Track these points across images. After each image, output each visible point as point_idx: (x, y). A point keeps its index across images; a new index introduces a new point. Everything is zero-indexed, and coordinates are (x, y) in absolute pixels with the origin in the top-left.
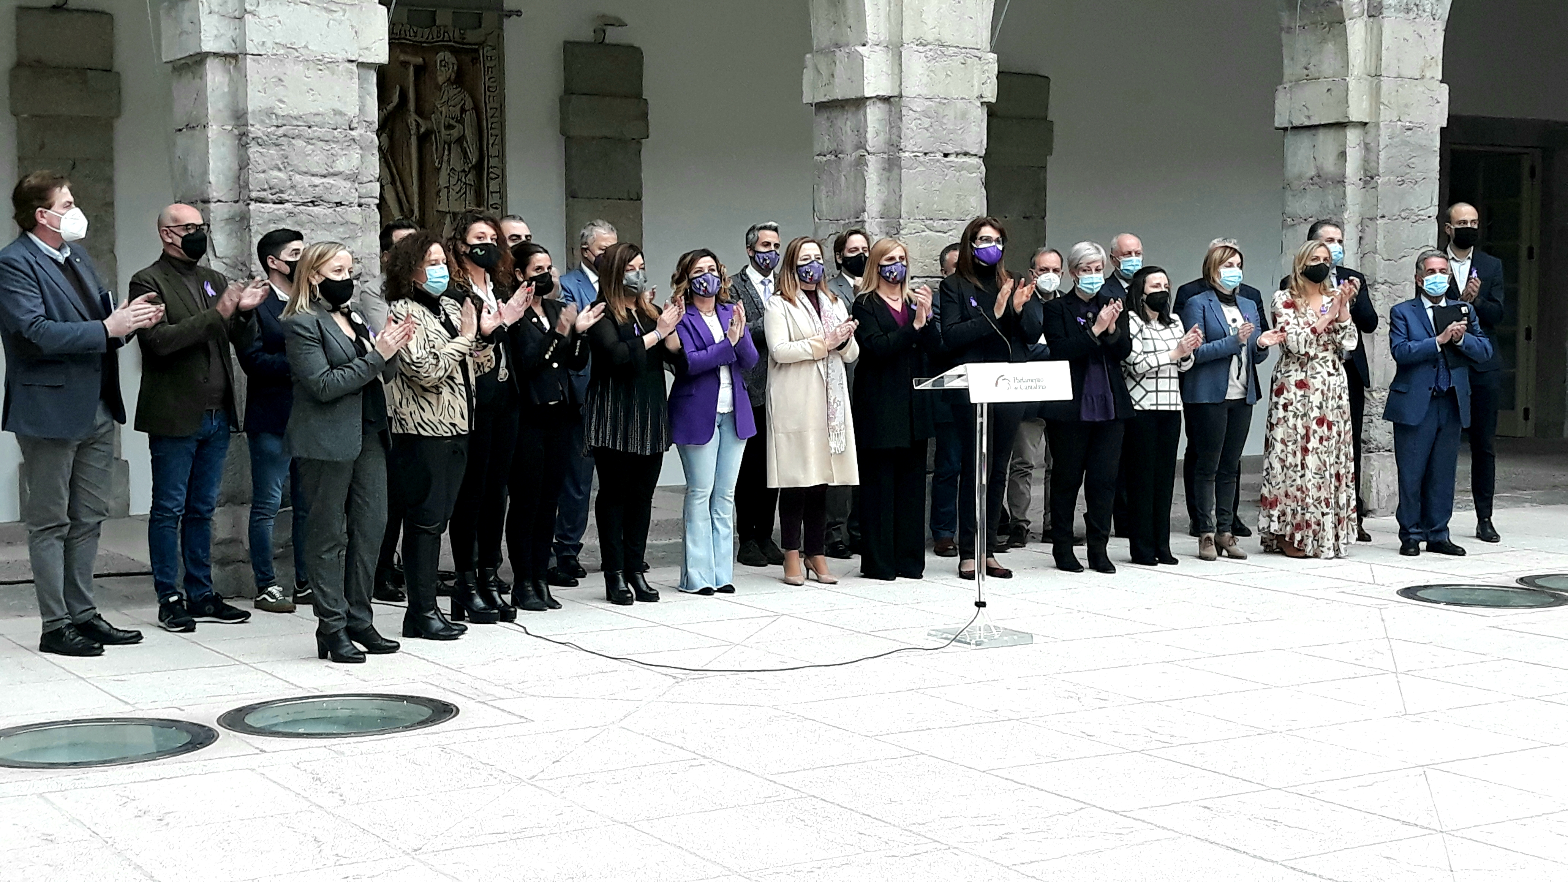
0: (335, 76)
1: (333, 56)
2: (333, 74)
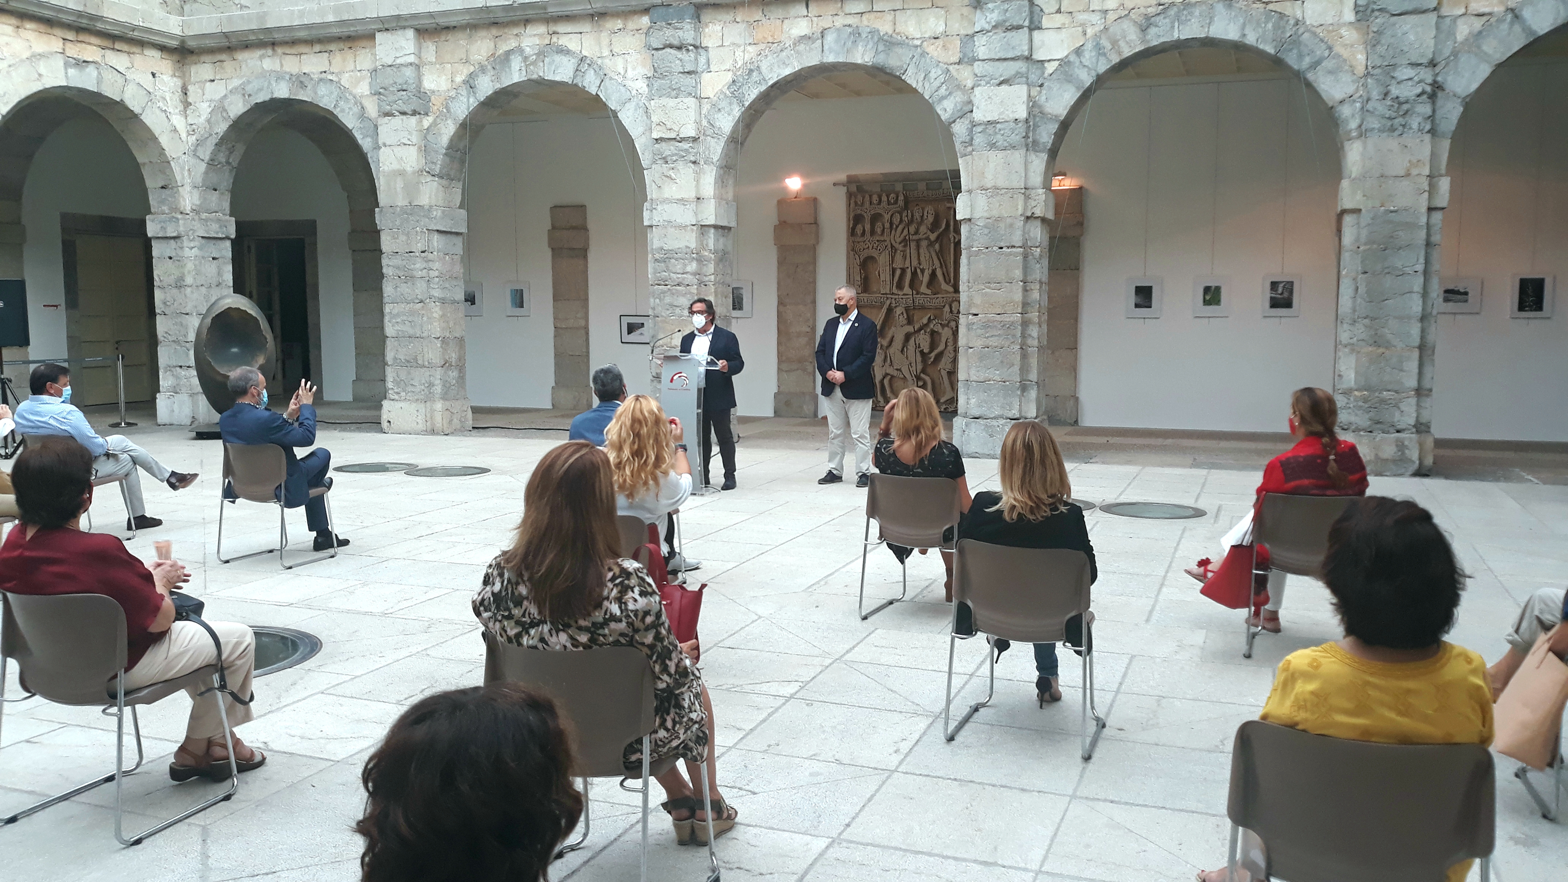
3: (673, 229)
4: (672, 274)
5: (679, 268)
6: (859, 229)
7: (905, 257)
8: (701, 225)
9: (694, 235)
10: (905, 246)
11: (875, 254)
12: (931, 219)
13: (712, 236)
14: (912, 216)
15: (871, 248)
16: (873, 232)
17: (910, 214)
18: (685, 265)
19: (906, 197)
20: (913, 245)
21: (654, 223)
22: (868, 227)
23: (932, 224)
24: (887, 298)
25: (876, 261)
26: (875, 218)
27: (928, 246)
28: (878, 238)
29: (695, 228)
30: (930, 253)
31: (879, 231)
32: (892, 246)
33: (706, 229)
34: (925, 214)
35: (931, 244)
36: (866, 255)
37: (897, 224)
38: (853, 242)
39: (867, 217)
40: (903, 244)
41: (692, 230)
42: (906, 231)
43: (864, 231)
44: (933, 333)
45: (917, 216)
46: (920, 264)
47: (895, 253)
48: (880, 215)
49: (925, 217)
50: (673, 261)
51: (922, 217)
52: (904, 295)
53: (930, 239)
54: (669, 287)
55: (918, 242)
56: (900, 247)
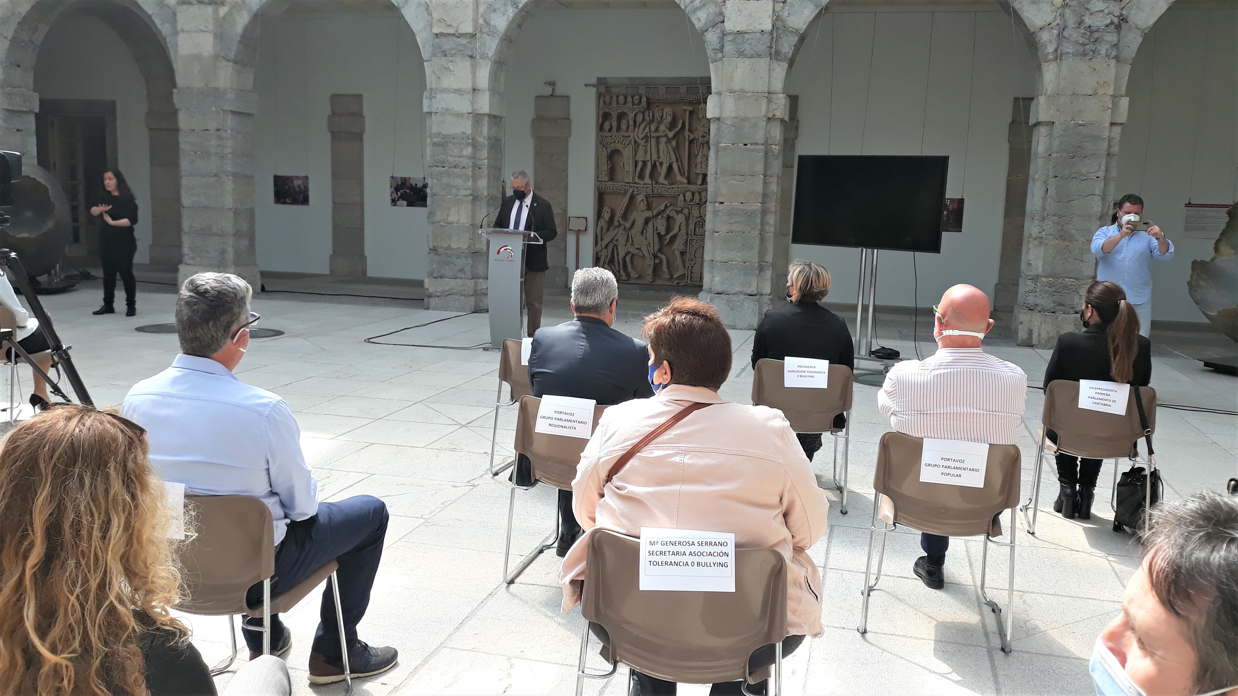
3: (450, 117)
4: (449, 158)
5: (456, 151)
6: (607, 126)
7: (646, 152)
8: (477, 114)
9: (470, 122)
10: (647, 142)
11: (620, 147)
12: (669, 119)
13: (486, 123)
14: (653, 116)
15: (617, 142)
16: (619, 129)
17: (651, 114)
18: (461, 150)
19: (648, 99)
20: (653, 141)
21: (433, 110)
22: (615, 124)
23: (670, 123)
24: (631, 187)
25: (621, 154)
26: (621, 116)
27: (666, 142)
28: (623, 134)
29: (471, 116)
30: (667, 148)
31: (624, 127)
32: (635, 142)
33: (481, 117)
34: (665, 115)
35: (669, 141)
36: (613, 148)
37: (640, 121)
38: (602, 136)
39: (614, 115)
40: (644, 140)
41: (469, 117)
42: (647, 130)
43: (611, 126)
44: (669, 218)
45: (657, 116)
46: (659, 157)
47: (638, 147)
48: (626, 114)
49: (664, 117)
50: (450, 145)
51: (662, 116)
52: (644, 184)
53: (668, 137)
54: (446, 168)
55: (658, 138)
56: (642, 143)
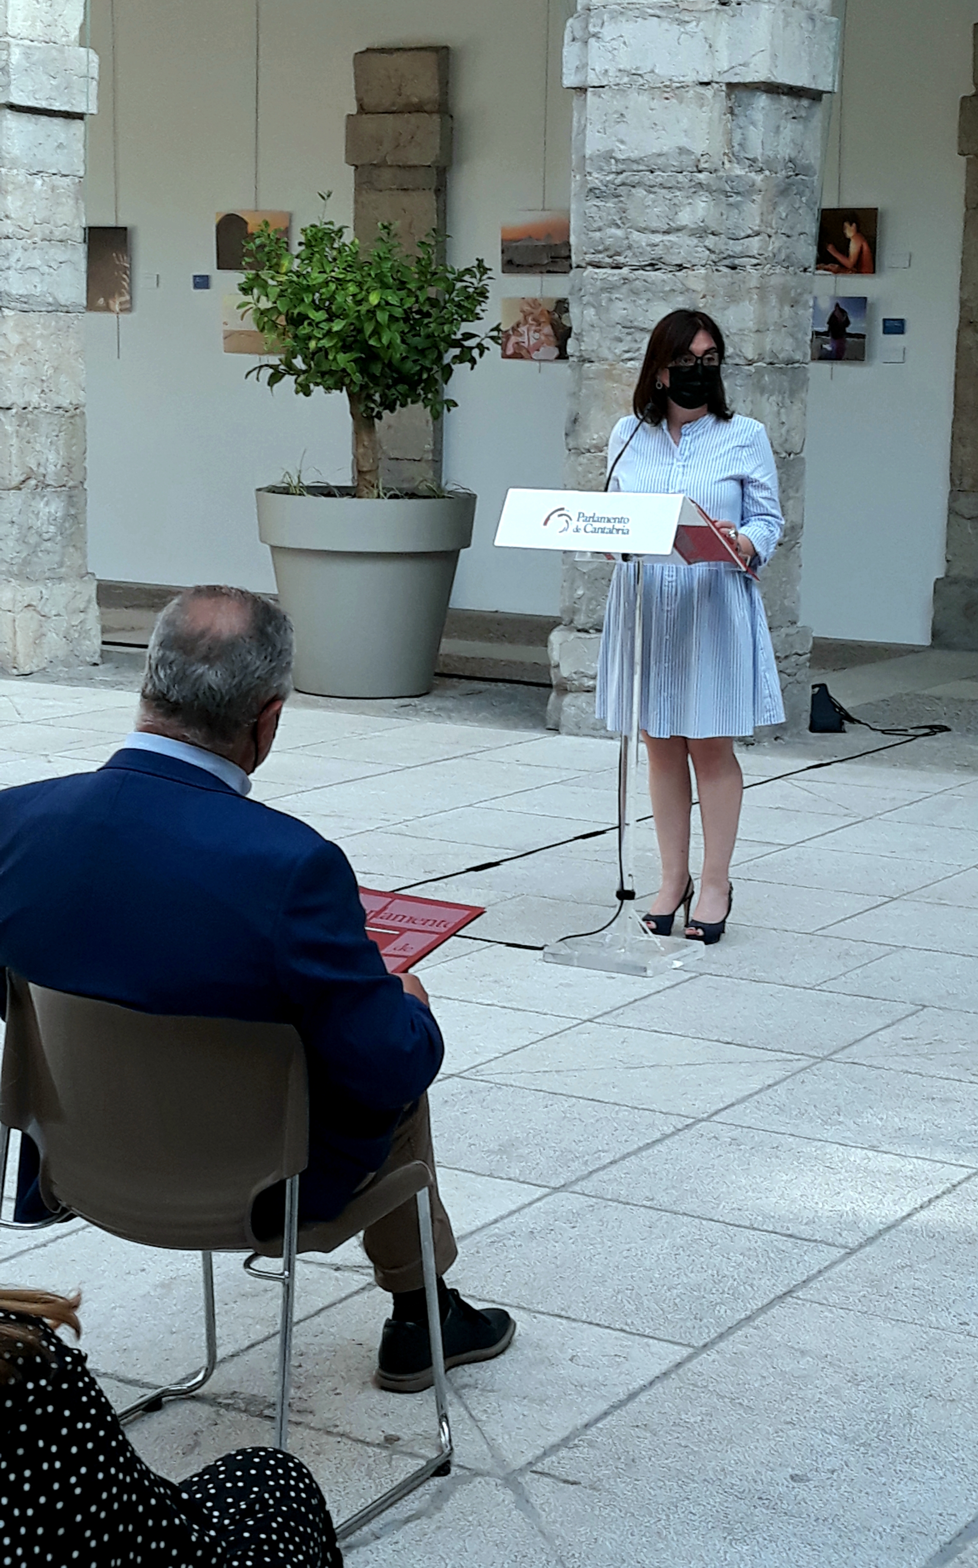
0: (683, 105)
1: (682, 79)
2: (681, 102)
3: (644, 98)
8: (729, 85)
9: (704, 115)
13: (759, 117)
21: (593, 79)
29: (708, 92)
33: (744, 95)
41: (701, 98)
50: (640, 192)
